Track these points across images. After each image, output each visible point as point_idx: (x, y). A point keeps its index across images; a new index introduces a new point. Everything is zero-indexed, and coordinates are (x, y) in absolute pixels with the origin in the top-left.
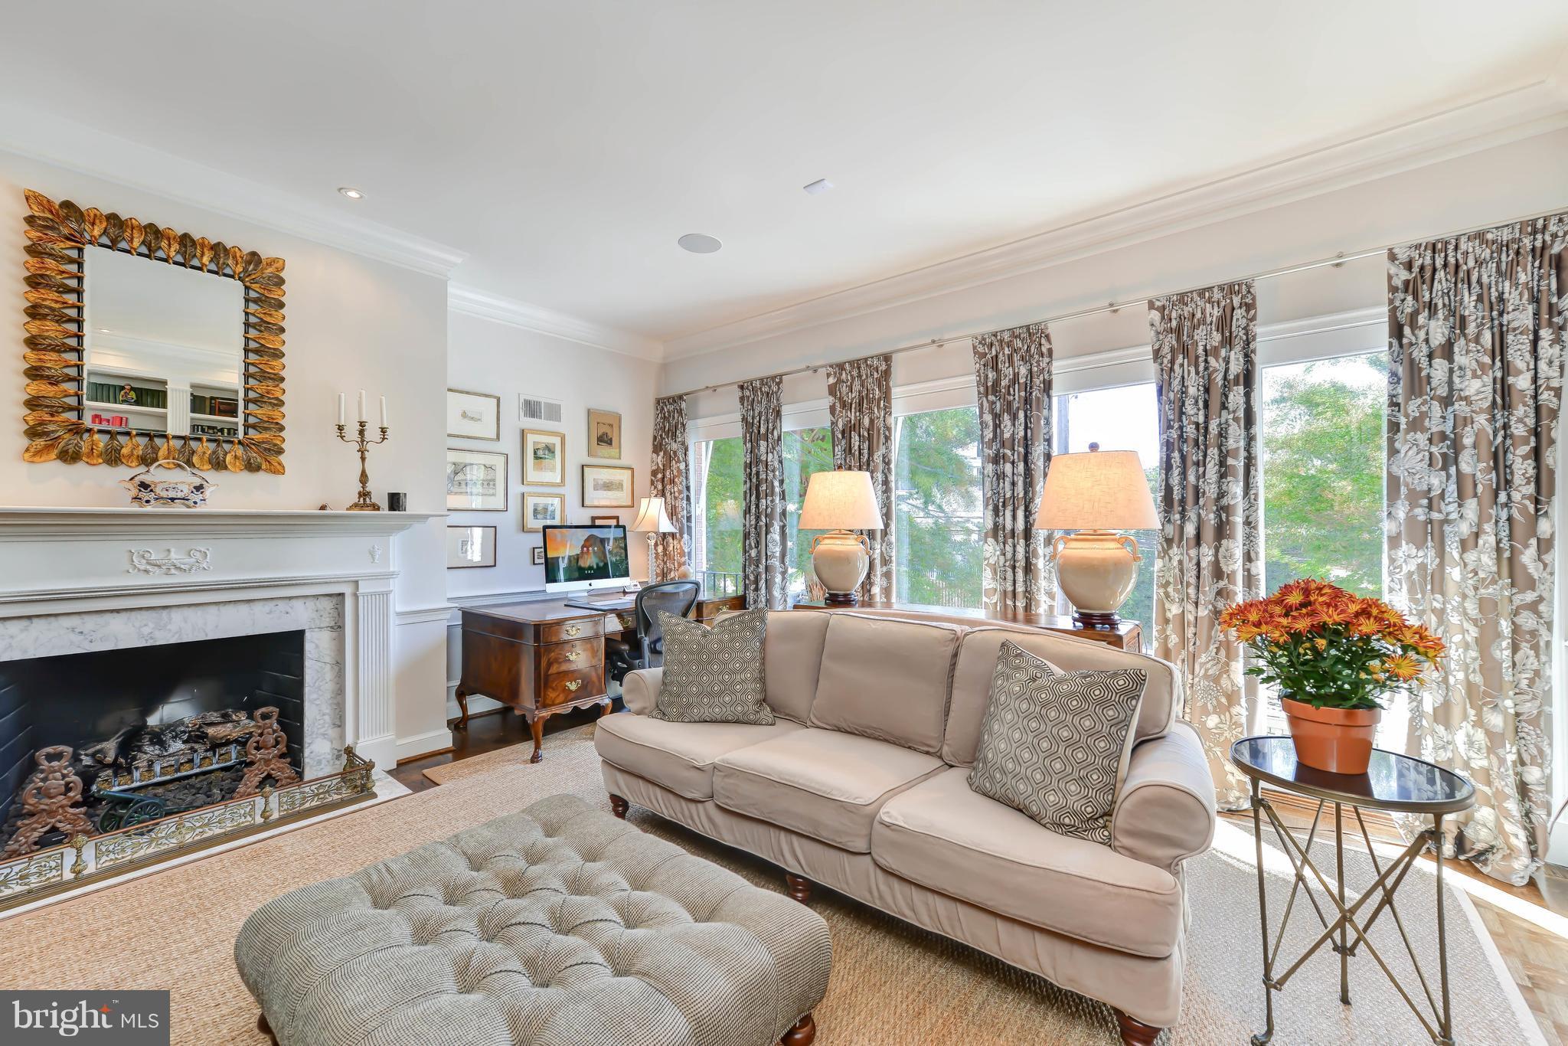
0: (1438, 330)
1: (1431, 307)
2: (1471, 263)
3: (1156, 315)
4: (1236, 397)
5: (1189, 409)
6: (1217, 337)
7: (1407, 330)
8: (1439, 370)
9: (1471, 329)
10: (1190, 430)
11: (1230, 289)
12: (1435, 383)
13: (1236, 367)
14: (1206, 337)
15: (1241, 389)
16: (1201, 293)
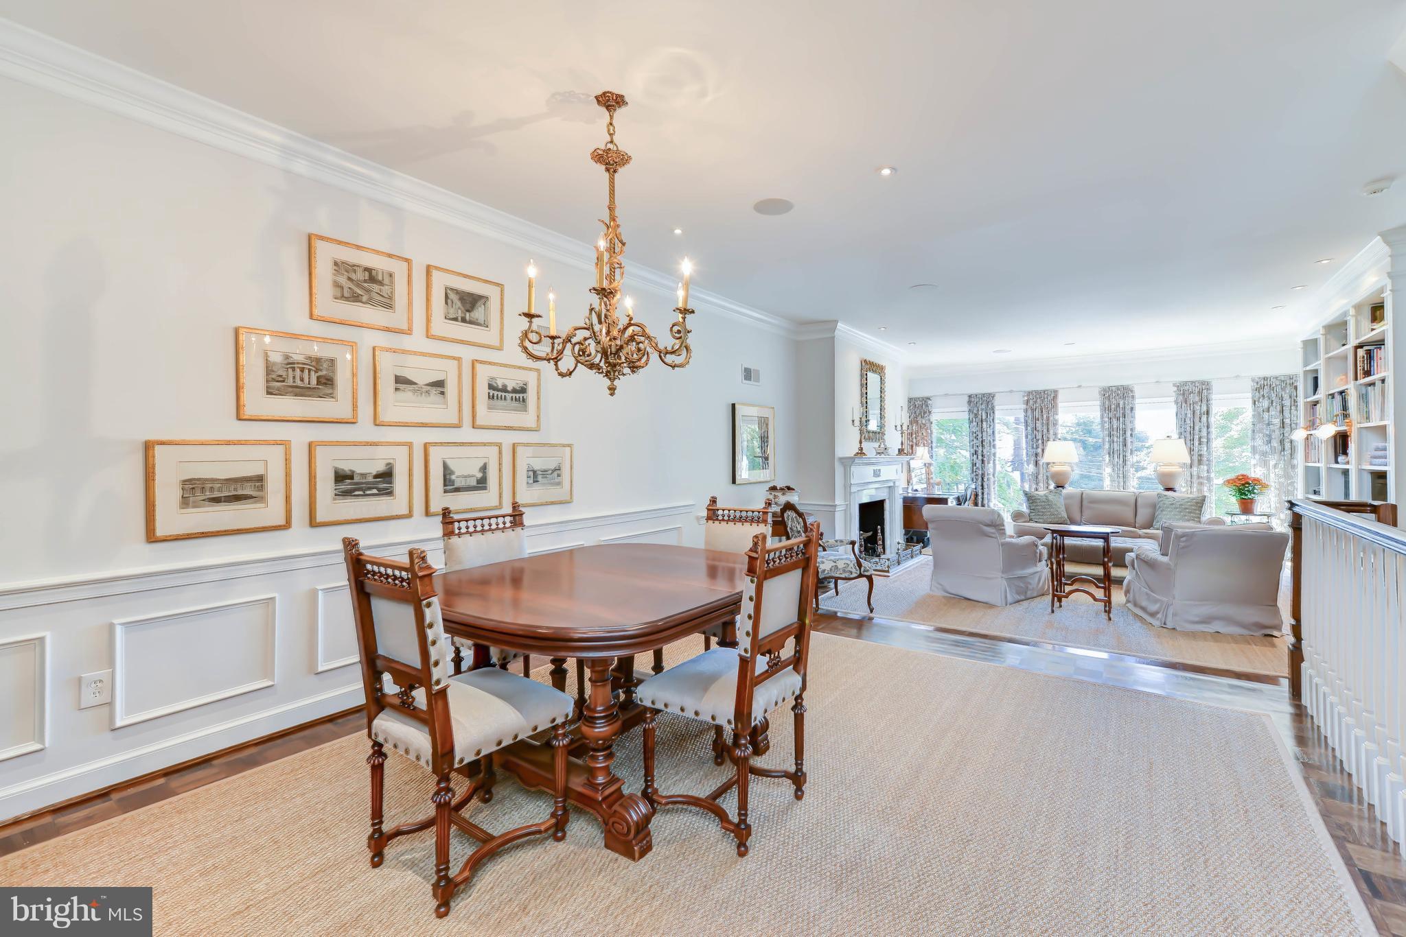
0: (1266, 403)
1: (1263, 396)
2: (1274, 385)
3: (1176, 389)
4: (1204, 418)
5: (1188, 421)
6: (1197, 399)
7: (1257, 403)
8: (1266, 415)
9: (1274, 404)
10: (1188, 428)
11: (1203, 383)
12: (1264, 419)
13: (1204, 408)
14: (1194, 398)
15: (1206, 416)
16: (1192, 382)
